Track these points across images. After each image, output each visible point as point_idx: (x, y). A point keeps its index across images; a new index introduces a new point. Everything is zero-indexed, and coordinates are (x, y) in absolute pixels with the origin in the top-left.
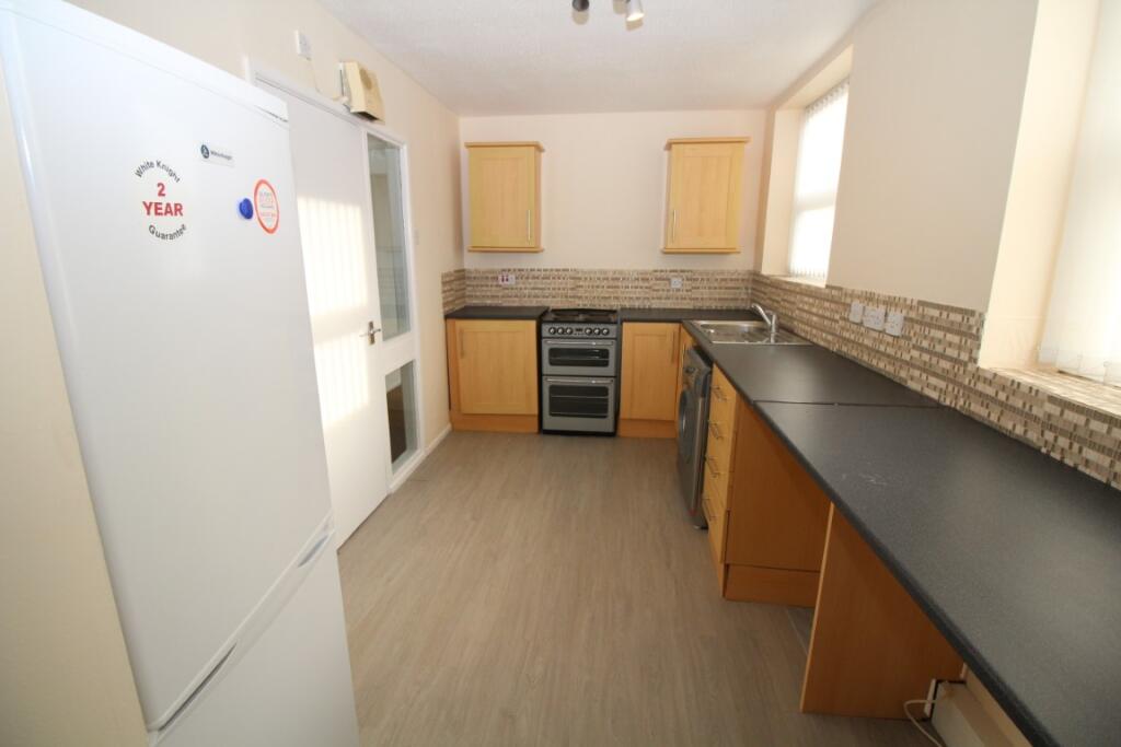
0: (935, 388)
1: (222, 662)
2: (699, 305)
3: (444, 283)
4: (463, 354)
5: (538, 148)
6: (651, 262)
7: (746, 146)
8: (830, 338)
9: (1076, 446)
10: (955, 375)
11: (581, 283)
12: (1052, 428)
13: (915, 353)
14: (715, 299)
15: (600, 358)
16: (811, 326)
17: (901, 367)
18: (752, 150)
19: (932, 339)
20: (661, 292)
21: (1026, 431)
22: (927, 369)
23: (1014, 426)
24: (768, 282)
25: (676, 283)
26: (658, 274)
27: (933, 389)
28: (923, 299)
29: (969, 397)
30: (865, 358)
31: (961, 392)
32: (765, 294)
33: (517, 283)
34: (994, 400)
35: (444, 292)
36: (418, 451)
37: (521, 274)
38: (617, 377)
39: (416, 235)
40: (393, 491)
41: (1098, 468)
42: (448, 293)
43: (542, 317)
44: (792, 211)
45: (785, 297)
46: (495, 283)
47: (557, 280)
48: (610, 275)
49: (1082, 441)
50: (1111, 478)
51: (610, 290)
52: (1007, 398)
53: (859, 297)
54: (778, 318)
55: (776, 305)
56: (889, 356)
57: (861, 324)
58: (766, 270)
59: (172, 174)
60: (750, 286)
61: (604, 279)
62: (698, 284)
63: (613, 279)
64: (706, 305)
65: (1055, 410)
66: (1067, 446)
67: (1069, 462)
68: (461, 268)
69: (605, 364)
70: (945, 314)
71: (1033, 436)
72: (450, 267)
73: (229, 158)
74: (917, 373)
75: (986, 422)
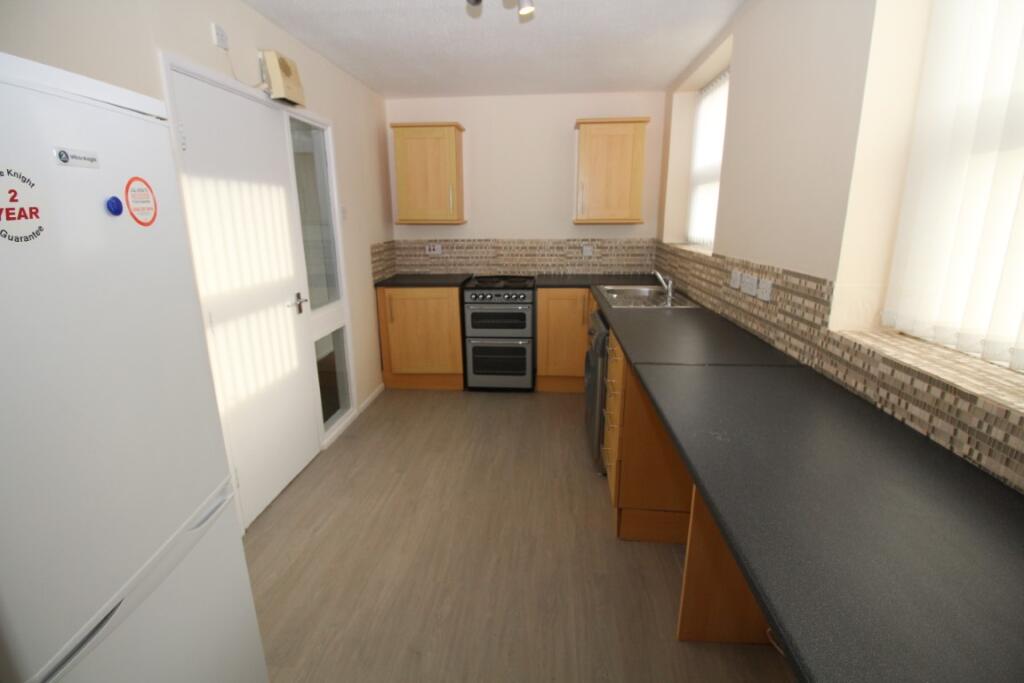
0: (796, 349)
1: (106, 618)
2: (609, 270)
3: (373, 254)
4: (392, 320)
5: (459, 128)
6: (563, 232)
7: (648, 126)
8: (715, 301)
9: (903, 402)
10: (812, 337)
11: (502, 252)
12: (885, 386)
13: (781, 317)
14: (623, 265)
15: (517, 320)
16: (700, 290)
17: (770, 329)
18: (654, 128)
19: (794, 304)
20: (573, 260)
21: (865, 389)
22: (790, 331)
23: (856, 384)
24: (668, 249)
25: (588, 251)
26: (571, 243)
27: (794, 349)
28: (787, 268)
29: (821, 357)
30: (743, 321)
31: (816, 352)
32: (666, 260)
33: (443, 253)
34: (841, 360)
35: (373, 262)
36: (351, 409)
37: (448, 245)
38: (533, 338)
39: (344, 211)
40: (325, 448)
41: (921, 422)
42: (377, 264)
43: (465, 283)
44: (689, 185)
45: (682, 264)
46: (422, 253)
47: (479, 250)
48: (527, 245)
49: (907, 397)
50: (930, 431)
51: (528, 258)
52: (851, 359)
53: (737, 265)
54: (674, 283)
55: (674, 270)
56: (760, 319)
57: (739, 290)
58: (667, 239)
59: (25, 180)
60: (654, 253)
61: (523, 248)
62: (607, 251)
63: (531, 248)
64: (614, 271)
65: (887, 370)
66: (896, 402)
67: (898, 416)
68: (390, 240)
69: (523, 326)
70: (803, 281)
71: (870, 393)
72: (380, 238)
73: (93, 160)
74: (781, 334)
75: (835, 380)
